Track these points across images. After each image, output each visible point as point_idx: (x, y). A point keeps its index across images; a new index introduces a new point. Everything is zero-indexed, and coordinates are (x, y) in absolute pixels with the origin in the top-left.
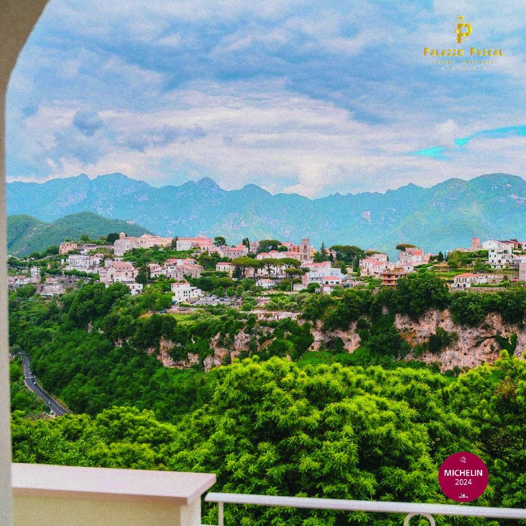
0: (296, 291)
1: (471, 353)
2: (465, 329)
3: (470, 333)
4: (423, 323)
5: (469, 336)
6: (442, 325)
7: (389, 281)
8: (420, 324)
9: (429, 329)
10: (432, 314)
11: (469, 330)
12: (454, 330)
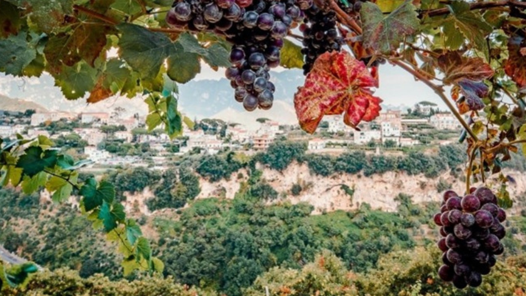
0: (183, 152)
1: (323, 196)
2: (319, 179)
3: (323, 182)
4: (286, 175)
5: (321, 184)
6: (301, 176)
7: (260, 145)
8: (284, 176)
9: (292, 179)
10: (293, 169)
11: (322, 180)
12: (310, 180)
